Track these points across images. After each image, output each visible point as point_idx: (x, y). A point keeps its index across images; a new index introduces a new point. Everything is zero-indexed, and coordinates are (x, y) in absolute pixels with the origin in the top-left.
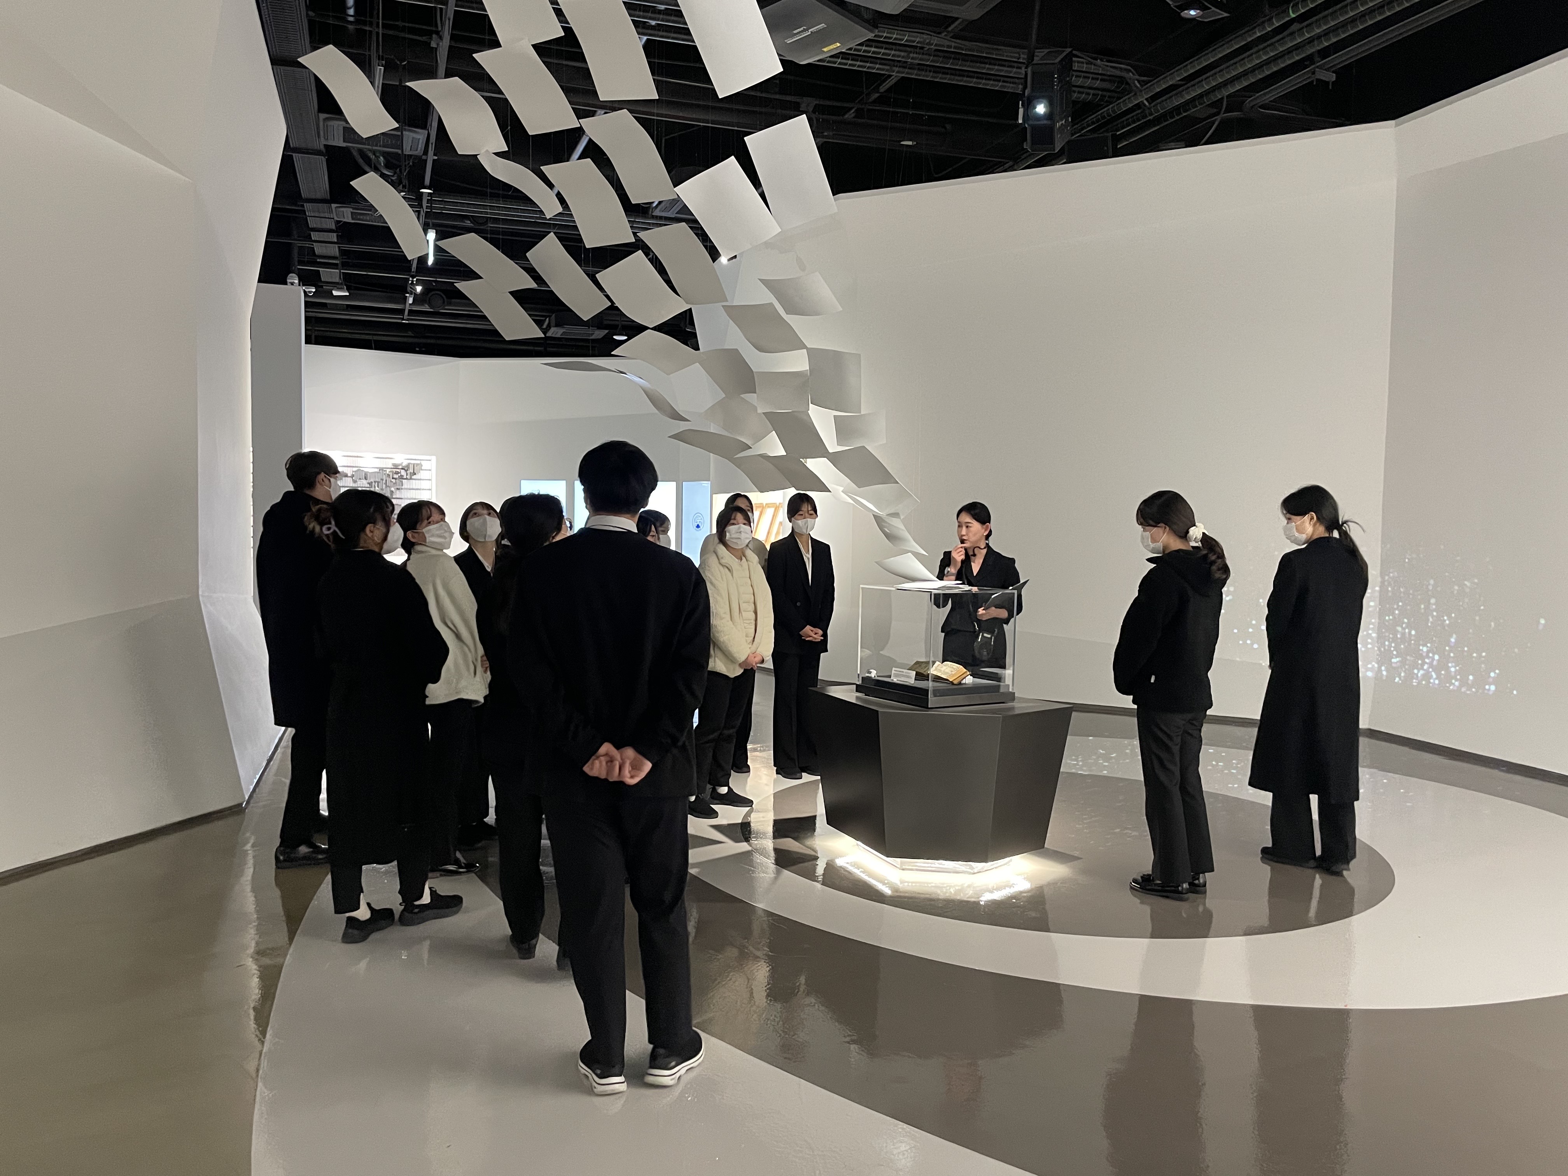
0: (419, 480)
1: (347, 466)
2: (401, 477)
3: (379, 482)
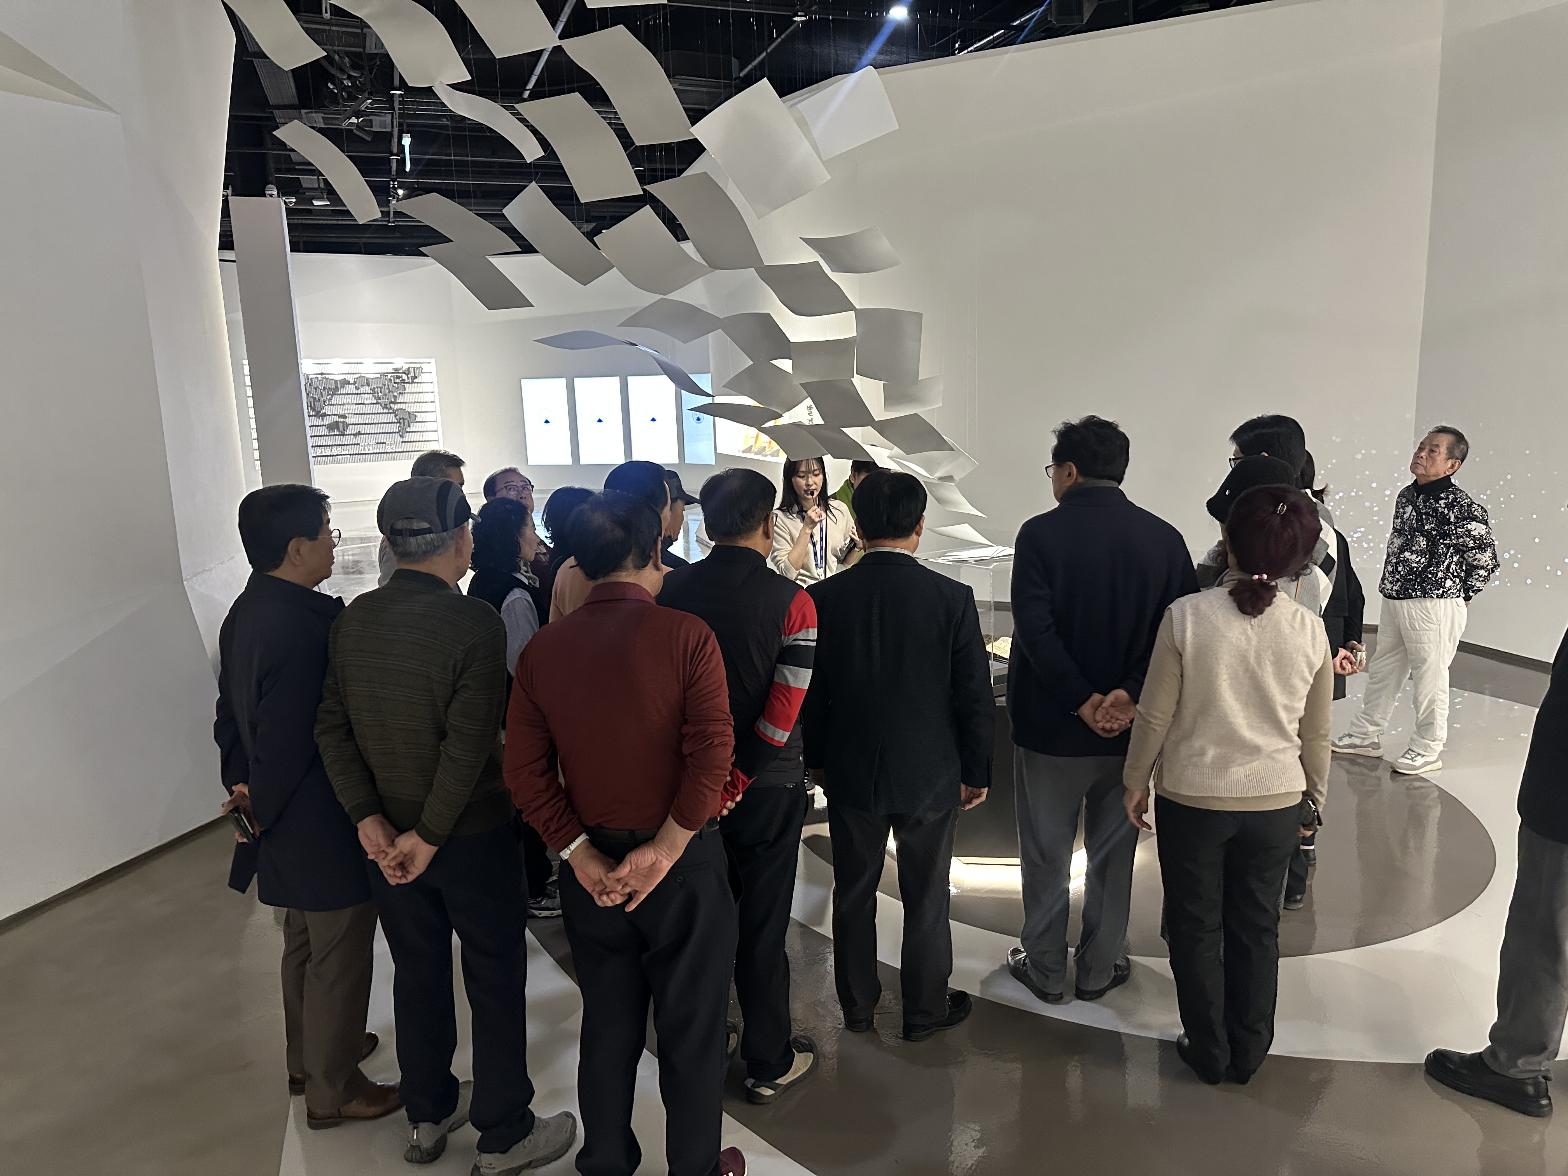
0: (420, 383)
1: (348, 374)
2: (403, 381)
3: (381, 388)
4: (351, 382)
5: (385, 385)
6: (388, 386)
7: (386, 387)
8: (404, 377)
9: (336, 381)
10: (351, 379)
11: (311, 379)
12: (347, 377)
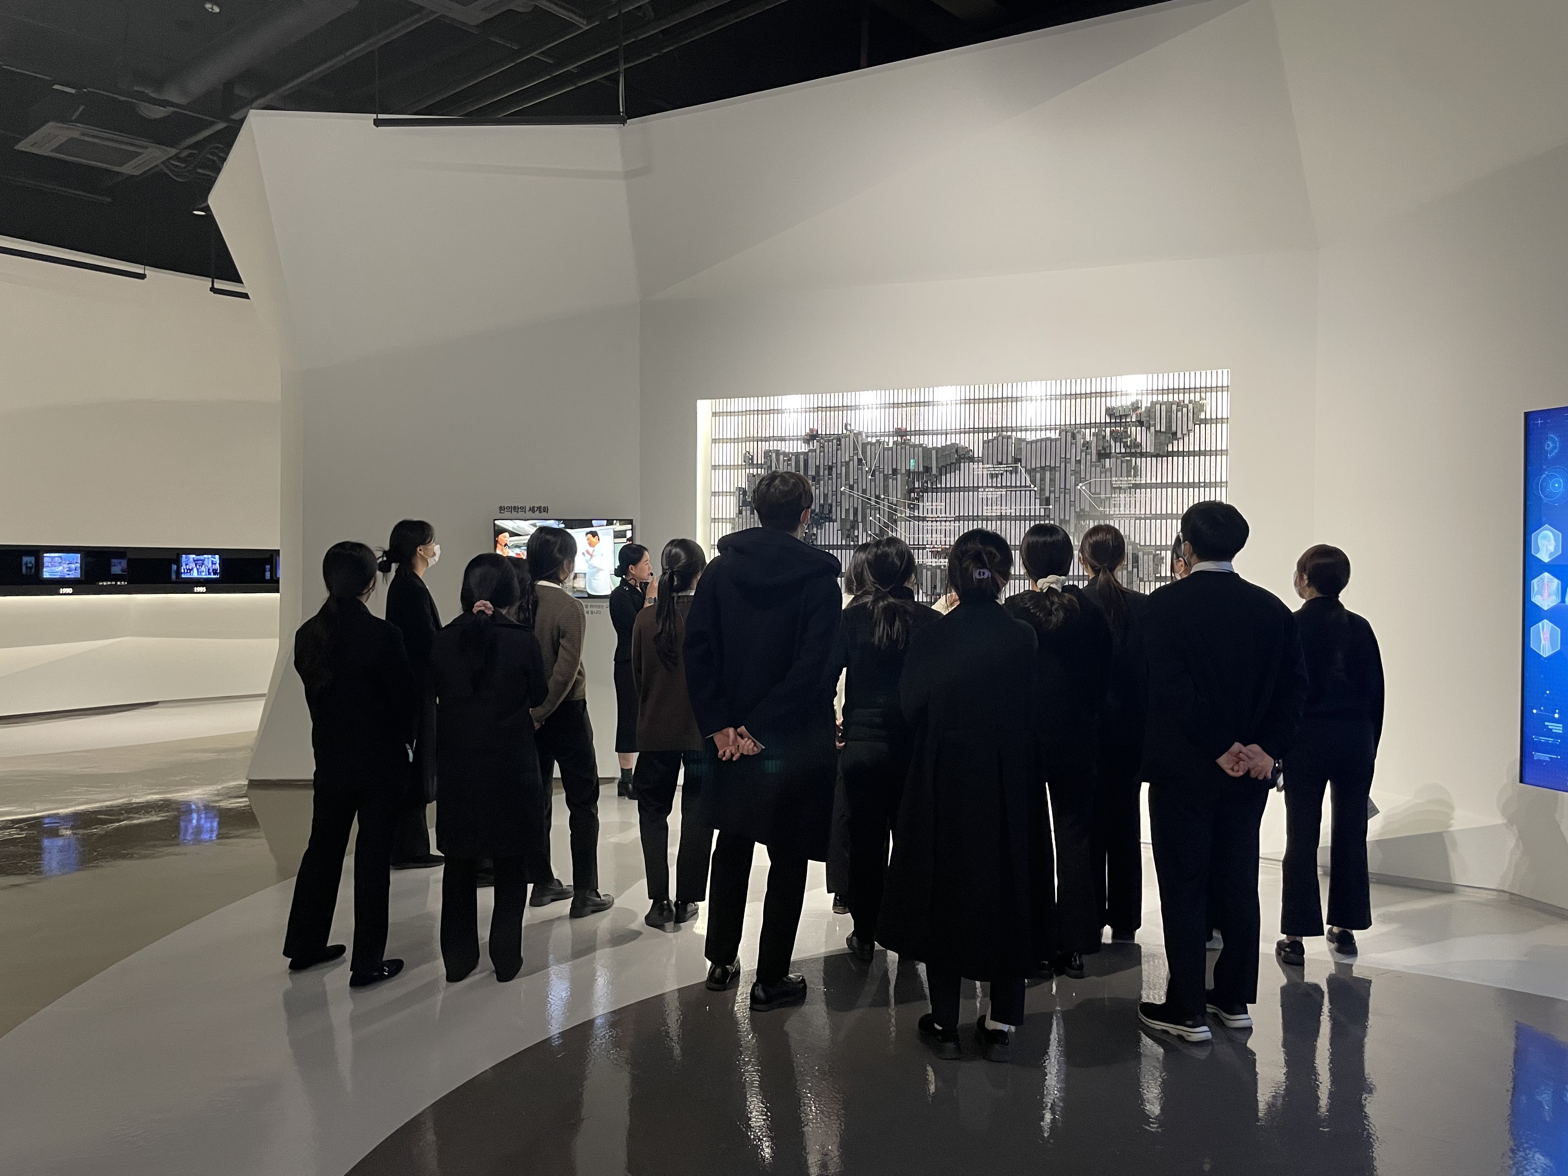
0: (1194, 454)
1: (974, 430)
2: (1135, 451)
3: (1052, 469)
4: (978, 453)
5: (1066, 461)
6: (1078, 462)
7: (1072, 466)
8: (1137, 434)
9: (927, 451)
10: (974, 444)
11: (864, 446)
12: (964, 441)
